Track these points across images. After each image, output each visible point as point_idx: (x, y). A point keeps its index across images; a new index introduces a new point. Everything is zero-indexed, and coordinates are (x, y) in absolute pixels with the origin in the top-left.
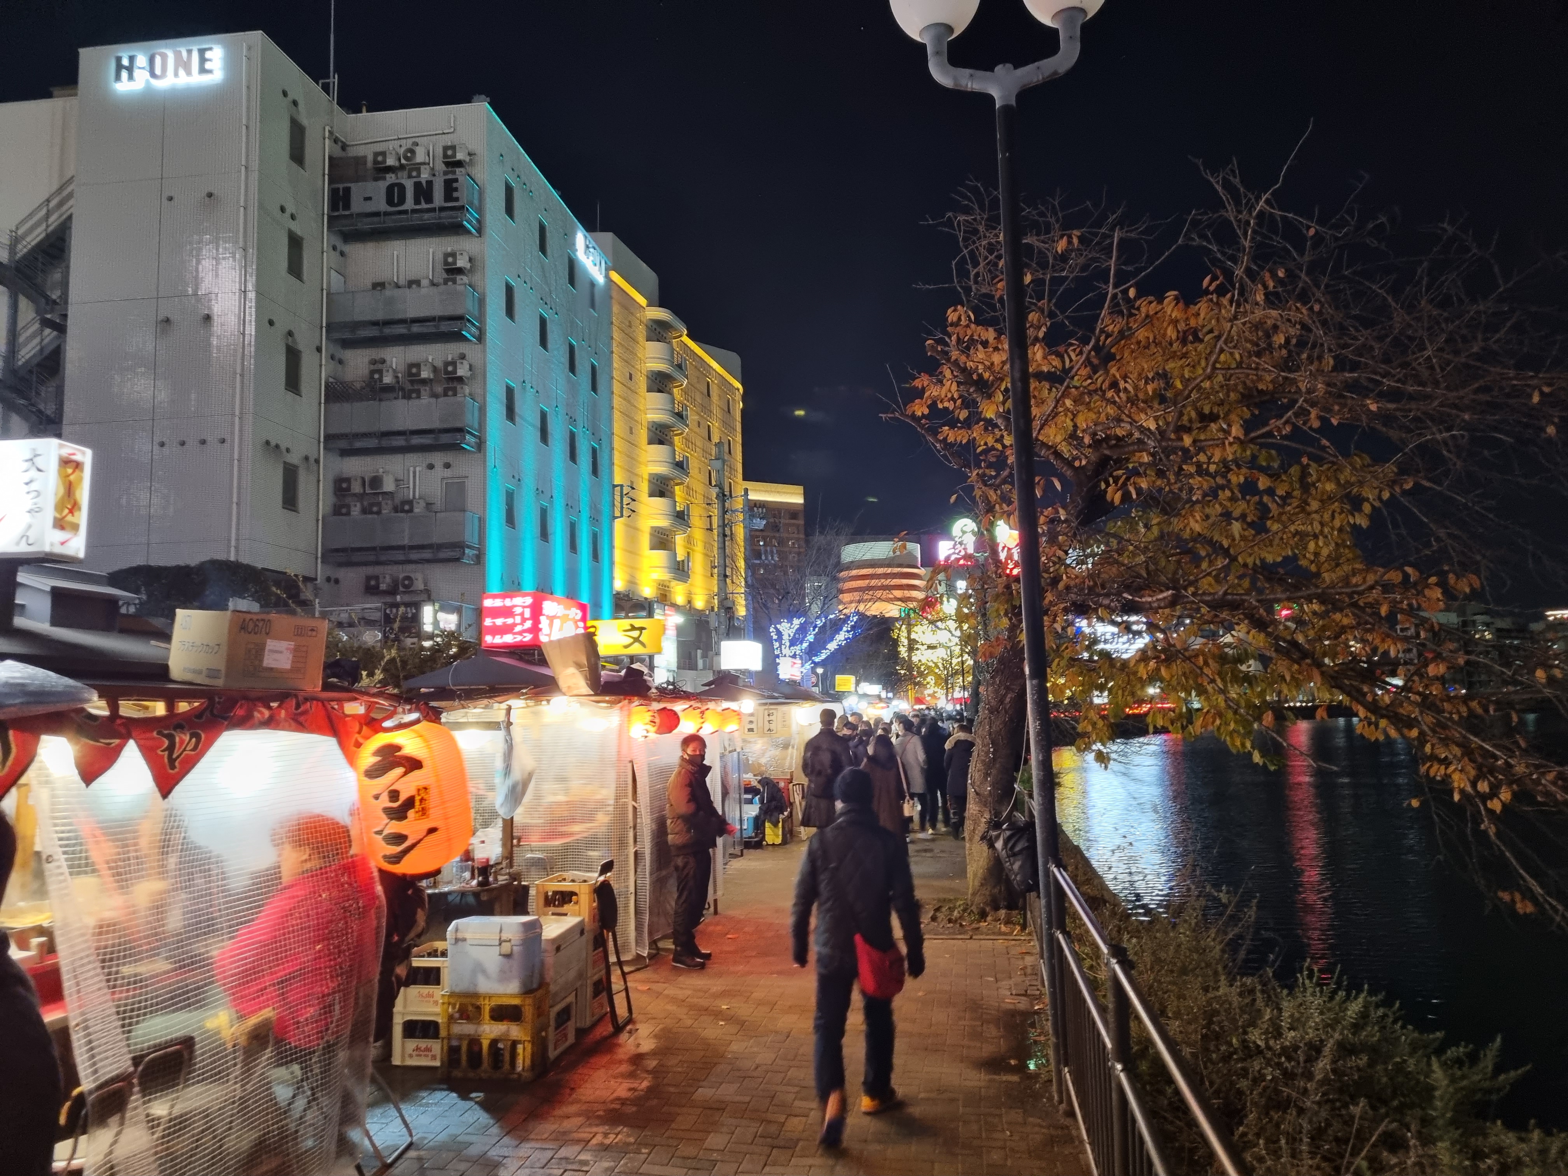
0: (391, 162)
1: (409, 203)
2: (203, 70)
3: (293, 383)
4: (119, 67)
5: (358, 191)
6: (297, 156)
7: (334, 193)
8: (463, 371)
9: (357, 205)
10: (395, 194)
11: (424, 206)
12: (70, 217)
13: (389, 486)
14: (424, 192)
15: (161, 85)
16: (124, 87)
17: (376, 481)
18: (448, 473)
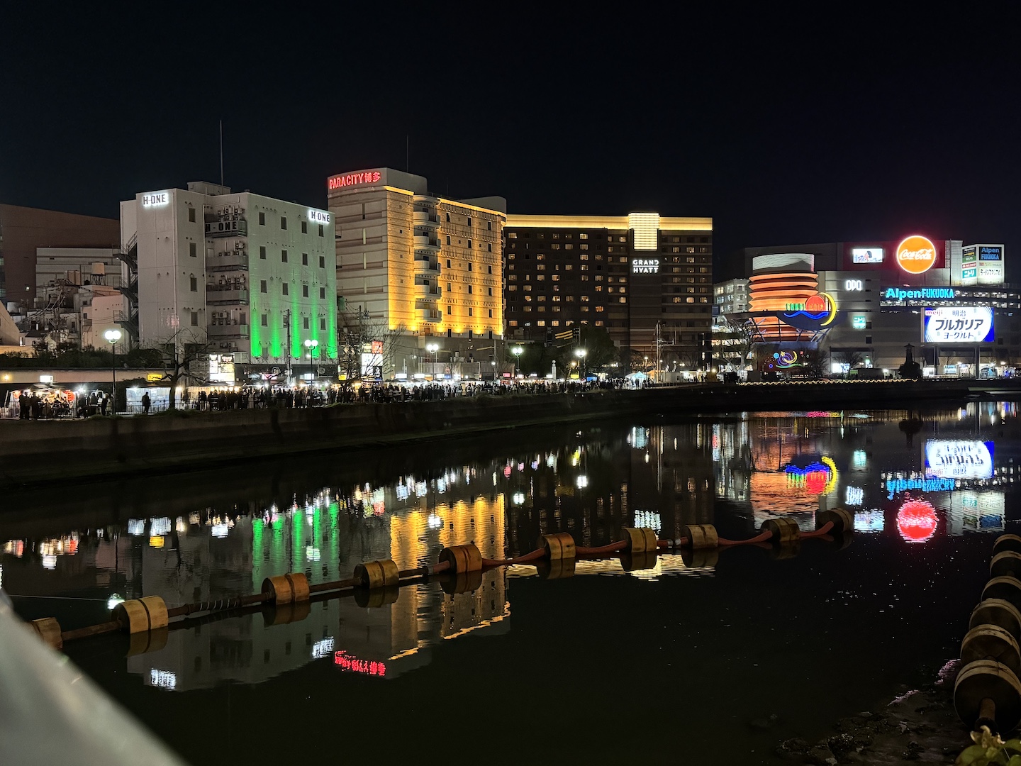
0: (222, 214)
1: (224, 230)
2: (163, 201)
3: (194, 288)
4: (144, 200)
5: (212, 225)
6: (192, 219)
7: (206, 225)
8: (242, 281)
9: (212, 231)
10: (221, 226)
11: (228, 230)
12: (136, 245)
13: (225, 316)
14: (228, 226)
15: (155, 205)
16: (147, 206)
17: (222, 315)
18: (241, 311)
